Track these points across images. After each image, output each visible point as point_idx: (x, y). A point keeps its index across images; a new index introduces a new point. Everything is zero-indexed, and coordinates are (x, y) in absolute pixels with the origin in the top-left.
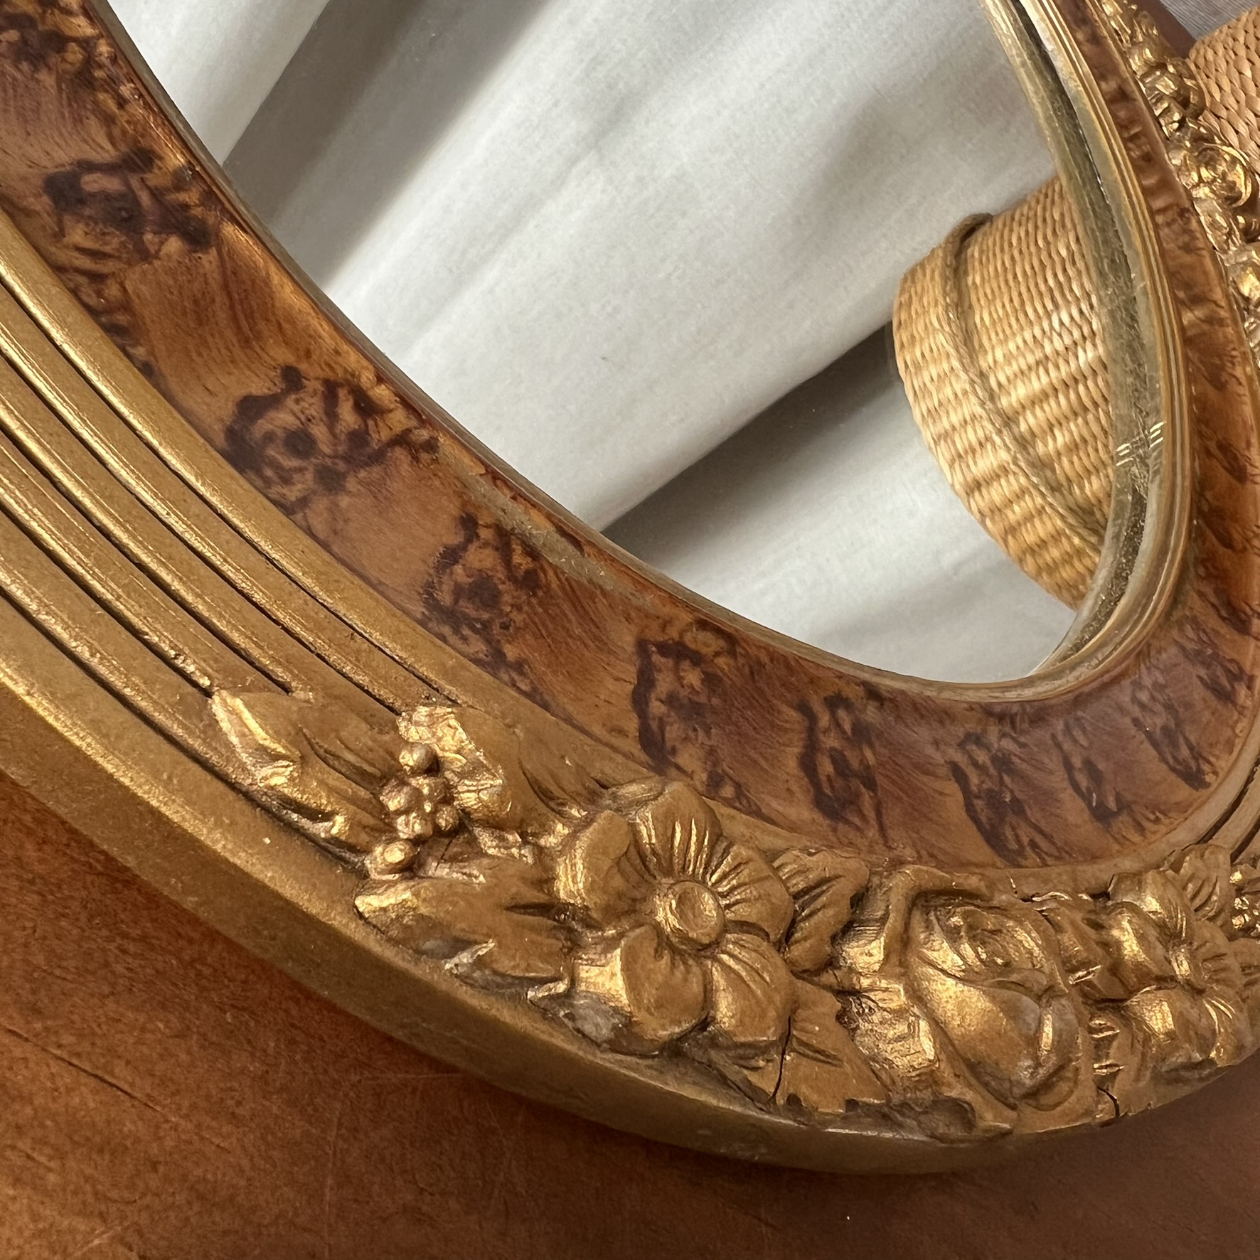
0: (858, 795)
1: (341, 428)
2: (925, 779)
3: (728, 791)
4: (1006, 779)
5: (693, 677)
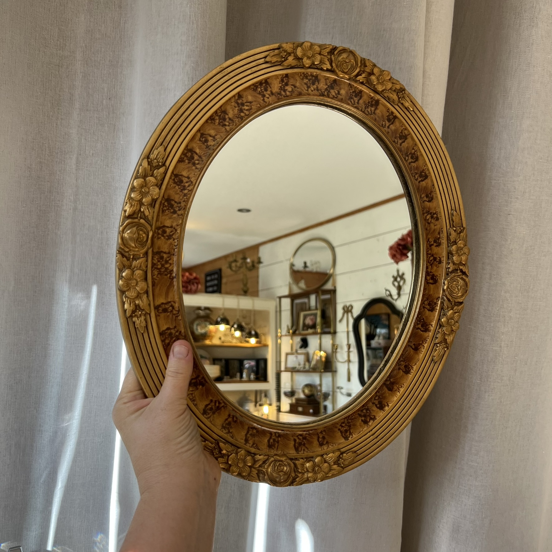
0: (275, 444)
1: (216, 406)
2: (288, 441)
3: (255, 445)
4: (304, 440)
5: (255, 431)
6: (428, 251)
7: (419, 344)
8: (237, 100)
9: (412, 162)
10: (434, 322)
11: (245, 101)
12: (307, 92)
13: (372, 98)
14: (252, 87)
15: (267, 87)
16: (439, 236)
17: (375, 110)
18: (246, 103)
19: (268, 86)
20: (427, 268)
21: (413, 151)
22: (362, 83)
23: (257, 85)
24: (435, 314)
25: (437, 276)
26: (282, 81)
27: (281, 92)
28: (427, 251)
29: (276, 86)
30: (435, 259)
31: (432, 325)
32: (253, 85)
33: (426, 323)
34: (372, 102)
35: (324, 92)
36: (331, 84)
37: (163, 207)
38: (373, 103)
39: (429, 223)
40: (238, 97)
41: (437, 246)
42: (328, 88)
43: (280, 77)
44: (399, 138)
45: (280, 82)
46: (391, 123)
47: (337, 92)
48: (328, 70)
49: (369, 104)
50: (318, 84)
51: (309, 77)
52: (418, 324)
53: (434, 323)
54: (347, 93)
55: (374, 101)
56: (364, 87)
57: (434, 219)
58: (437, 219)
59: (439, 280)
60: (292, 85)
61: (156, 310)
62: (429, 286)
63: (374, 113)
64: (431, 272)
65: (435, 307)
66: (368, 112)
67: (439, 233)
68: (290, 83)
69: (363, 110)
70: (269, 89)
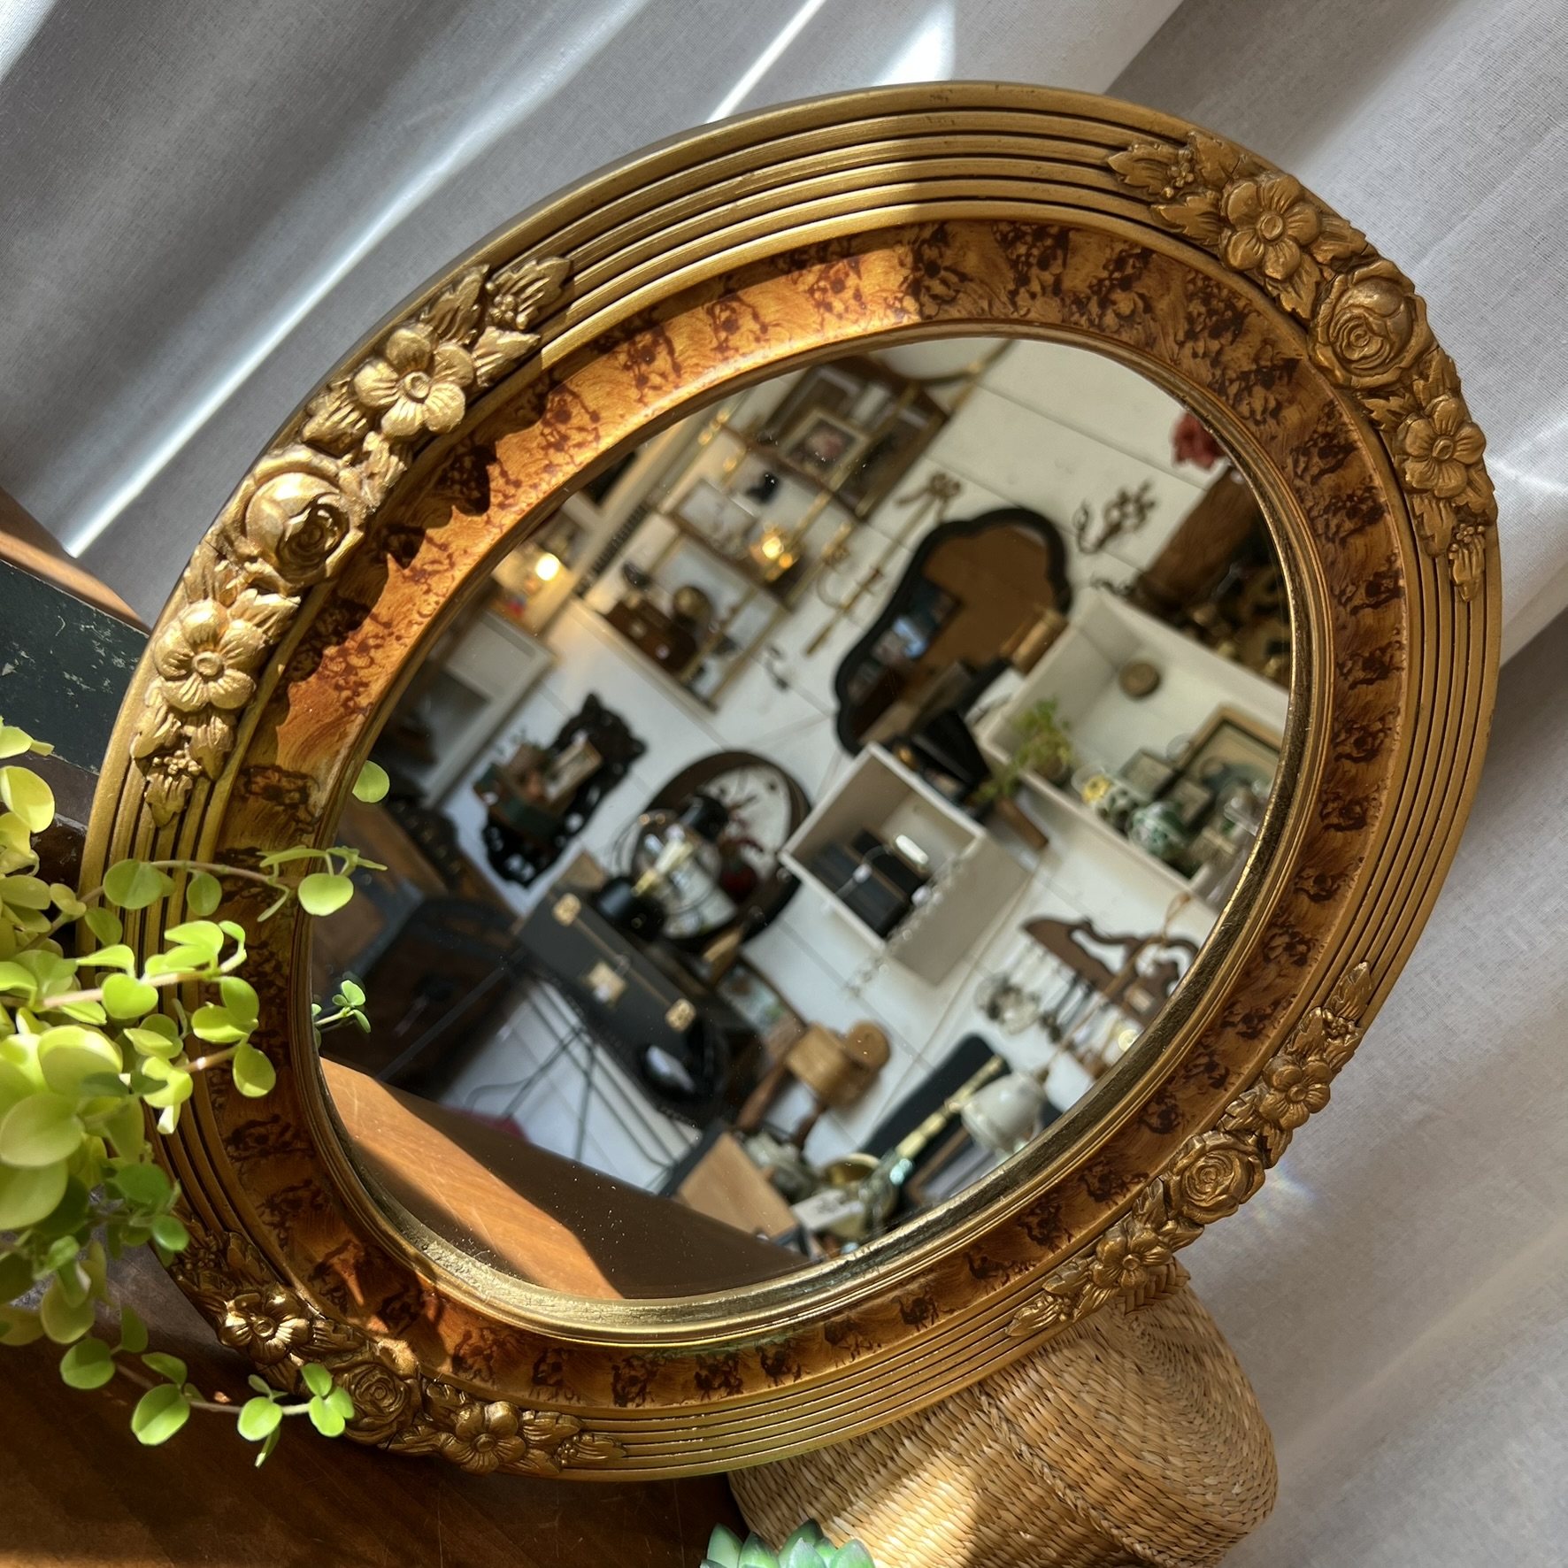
1: (281, 1140)
6: (1208, 1036)
7: (999, 1267)
8: (924, 242)
9: (1349, 757)
10: (1084, 1232)
11: (947, 263)
12: (1176, 348)
13: (1370, 489)
14: (1005, 228)
15: (1055, 258)
16: (1269, 1011)
17: (1352, 533)
18: (947, 269)
19: (1060, 253)
20: (1170, 1080)
21: (1379, 725)
22: (1374, 425)
23: (1024, 228)
24: (1101, 1211)
25: (1183, 1115)
26: (1120, 262)
27: (1089, 299)
28: (1204, 1035)
29: (1083, 272)
30: (1211, 1067)
31: (1070, 1236)
32: (1012, 222)
33: (1060, 1221)
34: (1362, 500)
35: (1232, 381)
36: (1274, 367)
37: (452, 467)
38: (1364, 507)
39: (1267, 959)
40: (934, 235)
41: (1242, 1034)
42: (1253, 376)
43: (1119, 247)
44: (1364, 664)
45: (1109, 261)
46: (1373, 601)
47: (1272, 404)
48: (1293, 316)
49: (1348, 504)
50: (1232, 343)
51: (1214, 302)
52: (1032, 1213)
53: (1078, 1235)
54: (1303, 425)
55: (1370, 503)
56: (1373, 439)
57: (1291, 956)
58: (1302, 961)
59: (1180, 1128)
60: (1141, 296)
61: (243, 780)
62: (1138, 1129)
63: (1343, 542)
64: (1172, 1096)
65: (1117, 1193)
66: (1327, 526)
67: (1276, 1004)
68: (1139, 287)
69: (1314, 513)
70: (1056, 268)
